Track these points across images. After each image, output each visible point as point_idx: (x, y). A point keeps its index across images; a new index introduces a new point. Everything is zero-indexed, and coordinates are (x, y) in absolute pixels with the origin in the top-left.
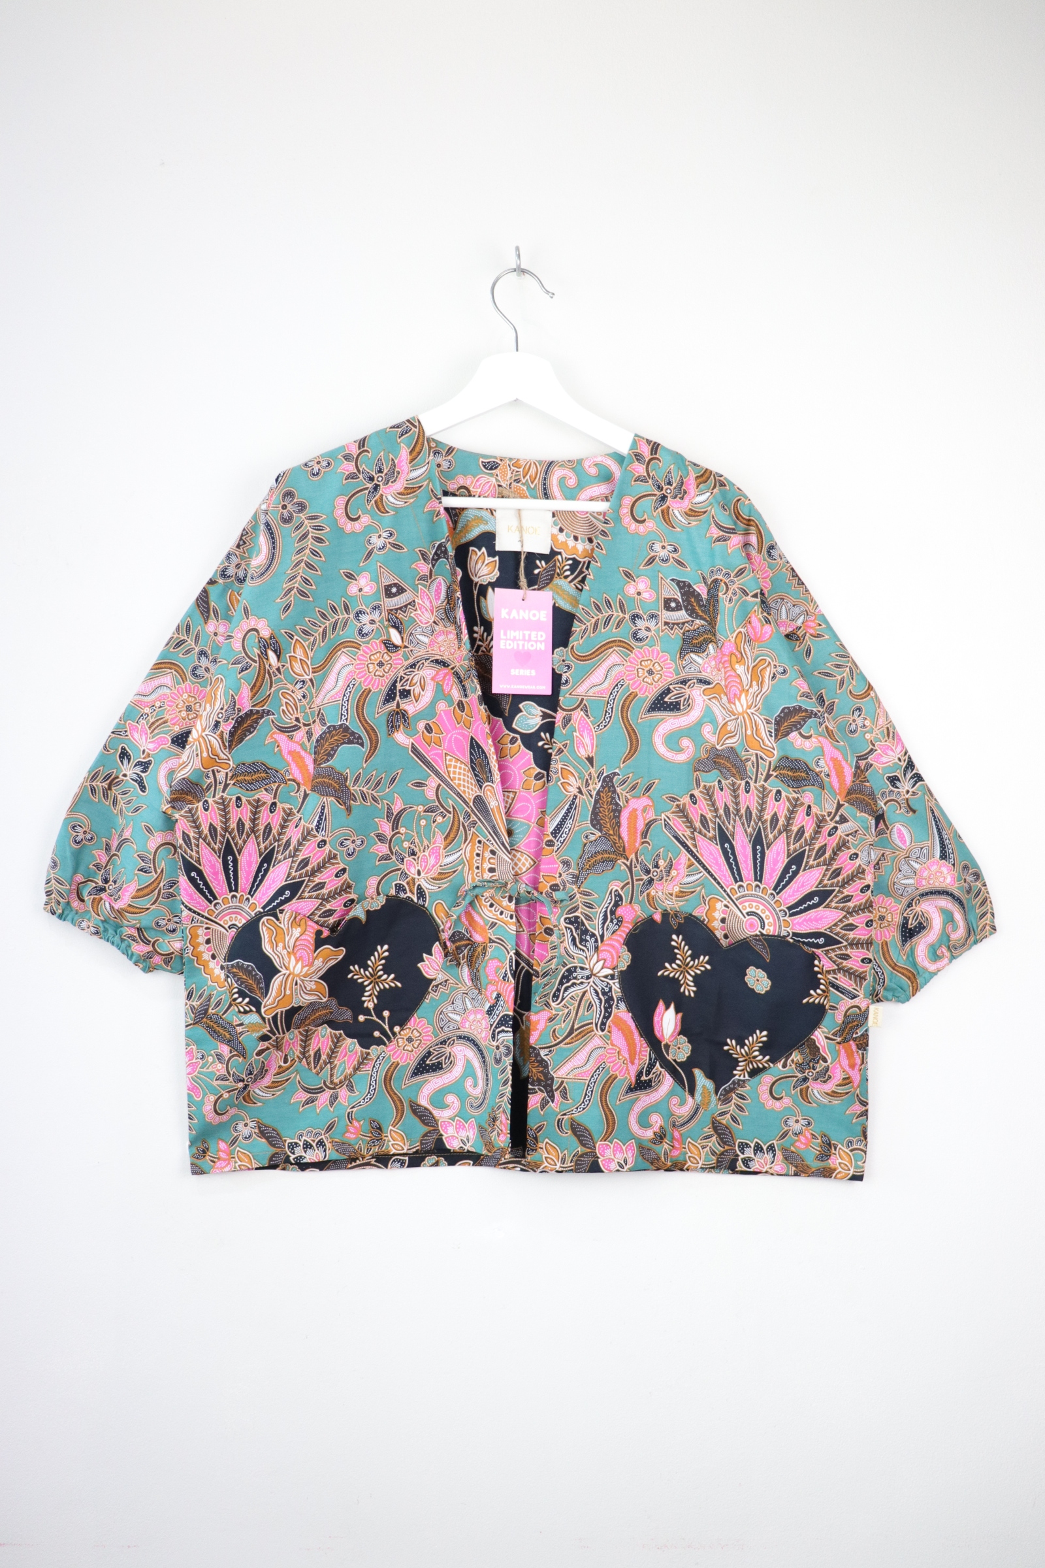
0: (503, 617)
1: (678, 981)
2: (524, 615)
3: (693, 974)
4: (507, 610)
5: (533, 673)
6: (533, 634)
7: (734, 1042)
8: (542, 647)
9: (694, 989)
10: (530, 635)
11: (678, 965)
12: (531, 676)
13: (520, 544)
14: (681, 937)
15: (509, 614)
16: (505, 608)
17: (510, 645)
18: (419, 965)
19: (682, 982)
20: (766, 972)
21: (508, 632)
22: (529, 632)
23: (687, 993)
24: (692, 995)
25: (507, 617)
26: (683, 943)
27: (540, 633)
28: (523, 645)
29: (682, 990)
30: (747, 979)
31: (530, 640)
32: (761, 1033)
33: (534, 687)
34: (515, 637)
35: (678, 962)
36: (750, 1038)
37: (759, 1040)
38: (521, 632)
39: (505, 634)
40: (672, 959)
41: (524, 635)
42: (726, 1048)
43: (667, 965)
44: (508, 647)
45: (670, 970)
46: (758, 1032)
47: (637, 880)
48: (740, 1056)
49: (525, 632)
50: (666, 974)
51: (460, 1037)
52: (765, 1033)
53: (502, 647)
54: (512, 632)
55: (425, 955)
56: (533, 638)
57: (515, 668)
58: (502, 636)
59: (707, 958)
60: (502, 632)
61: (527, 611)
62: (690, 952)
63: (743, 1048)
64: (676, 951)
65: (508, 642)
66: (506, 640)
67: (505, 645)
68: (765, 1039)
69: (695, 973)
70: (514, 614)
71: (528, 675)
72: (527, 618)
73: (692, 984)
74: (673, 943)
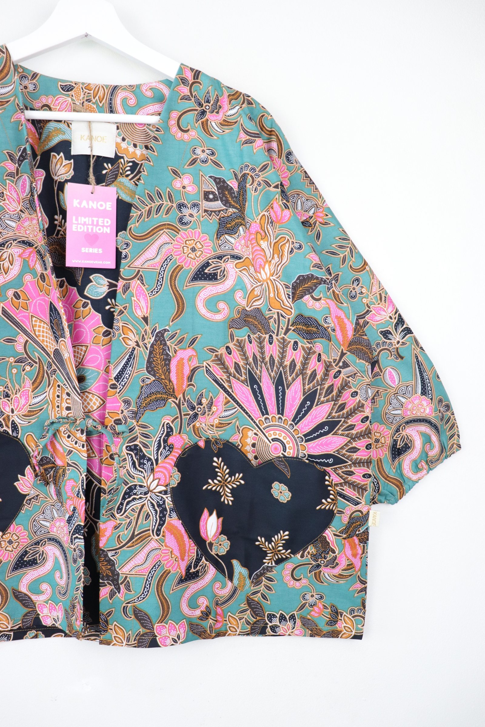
0: (74, 206)
1: (219, 493)
2: (93, 205)
3: (230, 487)
4: (78, 201)
5: (101, 251)
6: (100, 220)
7: (263, 539)
8: (108, 230)
9: (232, 499)
10: (98, 221)
11: (218, 481)
12: (99, 253)
13: (90, 149)
14: (220, 459)
15: (80, 203)
16: (77, 199)
17: (81, 228)
18: (15, 484)
19: (222, 494)
20: (287, 486)
21: (79, 218)
22: (97, 219)
23: (226, 502)
24: (230, 503)
25: (78, 206)
26: (222, 464)
27: (106, 220)
28: (92, 229)
29: (222, 500)
30: (272, 491)
31: (97, 225)
32: (284, 533)
33: (101, 262)
34: (85, 222)
35: (219, 478)
36: (276, 537)
37: (283, 538)
38: (90, 219)
39: (77, 220)
40: (214, 476)
41: (93, 221)
42: (257, 543)
43: (210, 481)
44: (79, 230)
45: (212, 485)
46: (281, 532)
47: (185, 415)
48: (268, 549)
49: (93, 219)
50: (209, 488)
51: (50, 539)
52: (287, 533)
53: (74, 230)
54: (83, 218)
55: (19, 476)
56: (100, 224)
57: (85, 247)
58: (74, 221)
59: (241, 475)
60: (74, 218)
61: (95, 202)
62: (228, 471)
63: (271, 544)
64: (217, 470)
65: (79, 226)
66: (78, 224)
67: (77, 229)
68: (287, 537)
69: (232, 486)
70: (84, 204)
71: (96, 252)
72: (95, 208)
73: (230, 495)
74: (215, 464)
